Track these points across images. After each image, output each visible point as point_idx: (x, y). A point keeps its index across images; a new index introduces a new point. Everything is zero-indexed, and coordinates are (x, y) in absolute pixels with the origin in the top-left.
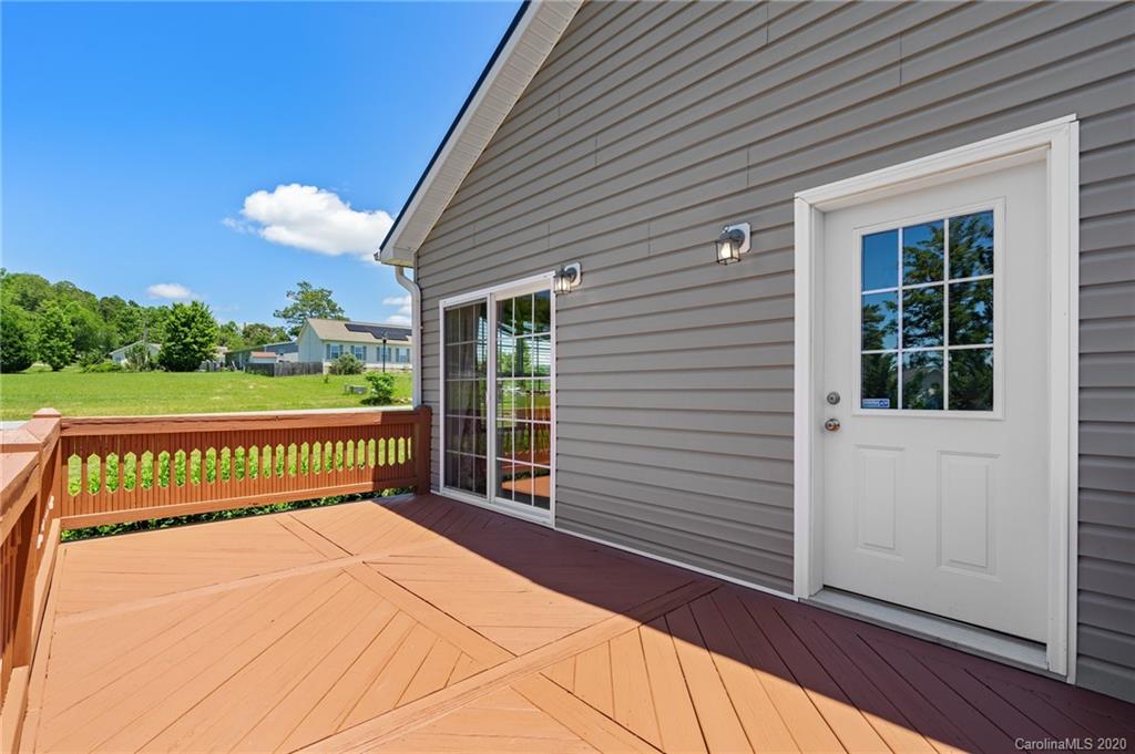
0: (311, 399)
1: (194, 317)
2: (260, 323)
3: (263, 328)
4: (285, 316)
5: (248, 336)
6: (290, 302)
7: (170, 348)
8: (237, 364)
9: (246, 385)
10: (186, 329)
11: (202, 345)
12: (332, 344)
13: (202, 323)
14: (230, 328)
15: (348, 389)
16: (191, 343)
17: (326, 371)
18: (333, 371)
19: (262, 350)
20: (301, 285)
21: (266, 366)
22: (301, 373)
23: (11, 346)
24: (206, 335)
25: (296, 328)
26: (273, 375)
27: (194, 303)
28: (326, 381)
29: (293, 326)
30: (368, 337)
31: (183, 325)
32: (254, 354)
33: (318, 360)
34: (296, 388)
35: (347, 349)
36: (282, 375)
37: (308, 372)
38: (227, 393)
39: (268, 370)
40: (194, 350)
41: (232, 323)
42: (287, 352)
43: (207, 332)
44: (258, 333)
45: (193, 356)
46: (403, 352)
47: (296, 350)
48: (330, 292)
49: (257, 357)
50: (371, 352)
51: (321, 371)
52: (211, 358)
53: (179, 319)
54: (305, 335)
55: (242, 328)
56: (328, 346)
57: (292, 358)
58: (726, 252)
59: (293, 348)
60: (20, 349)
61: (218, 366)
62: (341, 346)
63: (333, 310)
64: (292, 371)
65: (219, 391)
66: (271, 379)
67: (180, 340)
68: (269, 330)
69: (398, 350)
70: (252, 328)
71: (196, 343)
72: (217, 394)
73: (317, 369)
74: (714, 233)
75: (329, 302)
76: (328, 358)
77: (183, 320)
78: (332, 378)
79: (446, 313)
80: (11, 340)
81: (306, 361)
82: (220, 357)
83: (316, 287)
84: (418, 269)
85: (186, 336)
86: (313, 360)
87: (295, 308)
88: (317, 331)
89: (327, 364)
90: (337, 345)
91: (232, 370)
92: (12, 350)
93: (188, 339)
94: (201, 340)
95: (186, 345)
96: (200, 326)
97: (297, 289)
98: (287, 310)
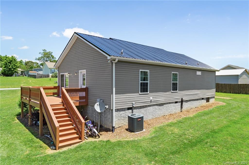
0: (46, 85)
1: (12, 60)
2: (30, 61)
3: (31, 62)
4: (39, 60)
5: (27, 65)
6: (40, 56)
7: (5, 69)
8: (25, 74)
9: (29, 81)
10: (10, 64)
11: (14, 69)
12: (52, 69)
13: (14, 62)
14: (21, 62)
15: (56, 82)
16: (11, 68)
17: (50, 77)
18: (52, 77)
19: (32, 71)
20: (43, 50)
21: (34, 75)
22: (43, 77)
24: (15, 66)
25: (42, 63)
26: (36, 78)
27: (12, 56)
28: (50, 80)
29: (41, 63)
31: (9, 63)
32: (30, 72)
34: (42, 82)
36: (38, 78)
37: (45, 77)
38: (25, 83)
39: (34, 77)
40: (12, 70)
41: (21, 60)
42: (39, 71)
43: (16, 65)
44: (30, 64)
45: (12, 72)
47: (42, 70)
48: (52, 53)
49: (31, 73)
52: (17, 72)
53: (8, 61)
54: (45, 66)
55: (25, 62)
56: (51, 70)
57: (41, 73)
58: (76, 74)
59: (41, 70)
61: (19, 75)
62: (55, 70)
63: (53, 58)
64: (41, 76)
65: (22, 82)
66: (35, 79)
67: (8, 67)
68: (33, 63)
70: (28, 62)
71: (12, 68)
72: (22, 83)
73: (48, 76)
74: (75, 72)
75: (52, 55)
76: (51, 73)
77: (9, 61)
78: (52, 79)
79: (61, 75)
81: (45, 74)
82: (20, 72)
83: (48, 51)
84: (58, 69)
85: (10, 66)
86: (47, 74)
87: (42, 57)
88: (48, 66)
89: (51, 75)
91: (23, 76)
93: (10, 67)
94: (14, 67)
95: (10, 69)
96: (14, 63)
97: (42, 52)
98: (39, 58)
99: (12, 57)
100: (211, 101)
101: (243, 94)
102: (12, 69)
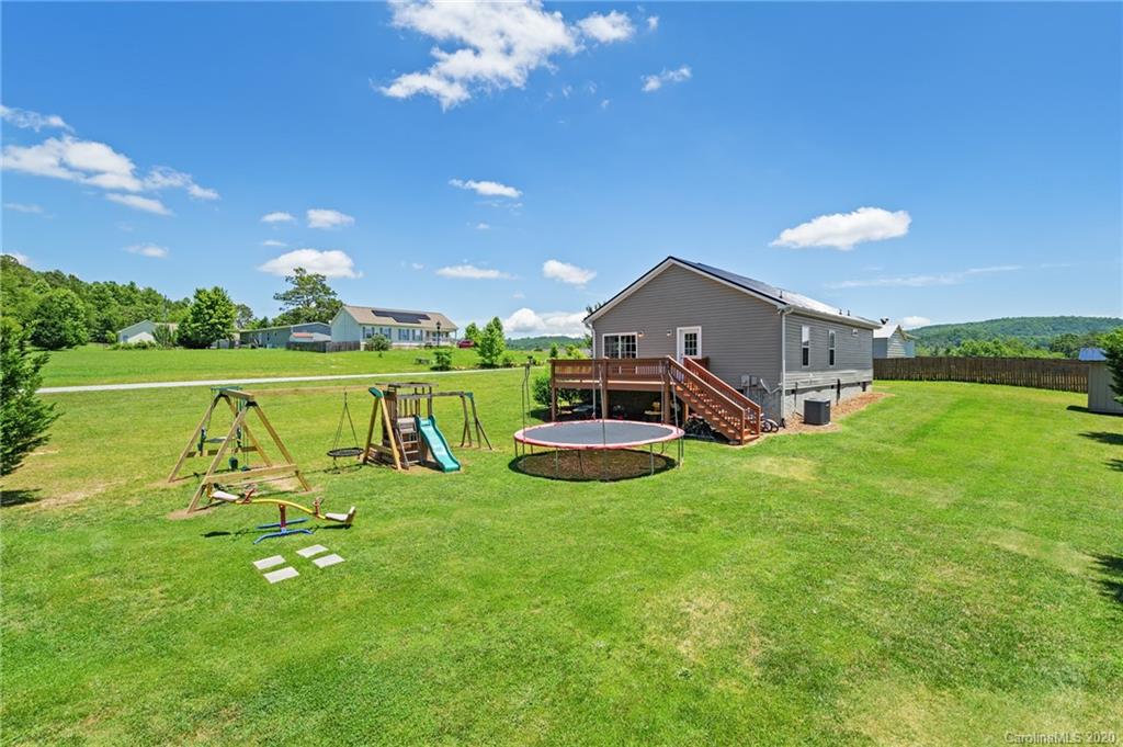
1: (217, 300)
6: (291, 287)
7: (197, 327)
10: (211, 311)
11: (224, 325)
12: (367, 327)
13: (223, 306)
16: (216, 323)
17: (362, 348)
18: (368, 348)
20: (297, 271)
22: (345, 350)
23: (54, 327)
26: (324, 352)
27: (215, 288)
30: (390, 321)
31: (208, 307)
32: (294, 334)
33: (356, 340)
35: (377, 330)
37: (350, 349)
40: (218, 330)
43: (228, 314)
46: (418, 333)
48: (322, 277)
49: (296, 337)
50: (395, 333)
51: (359, 348)
53: (203, 302)
54: (339, 319)
56: (364, 328)
60: (60, 329)
61: (237, 343)
62: (373, 329)
67: (206, 321)
69: (414, 331)
71: (220, 323)
73: (356, 346)
75: (323, 286)
76: (364, 338)
77: (207, 303)
78: (367, 353)
80: (52, 321)
82: (237, 337)
83: (310, 272)
85: (211, 318)
86: (353, 339)
87: (293, 292)
88: (354, 316)
89: (363, 343)
90: (370, 327)
91: (275, 347)
92: (54, 330)
93: (214, 320)
94: (224, 321)
95: (213, 325)
96: (223, 309)
97: (294, 274)
98: (287, 294)
99: (216, 290)
100: (869, 388)
101: (902, 379)
102: (221, 327)
